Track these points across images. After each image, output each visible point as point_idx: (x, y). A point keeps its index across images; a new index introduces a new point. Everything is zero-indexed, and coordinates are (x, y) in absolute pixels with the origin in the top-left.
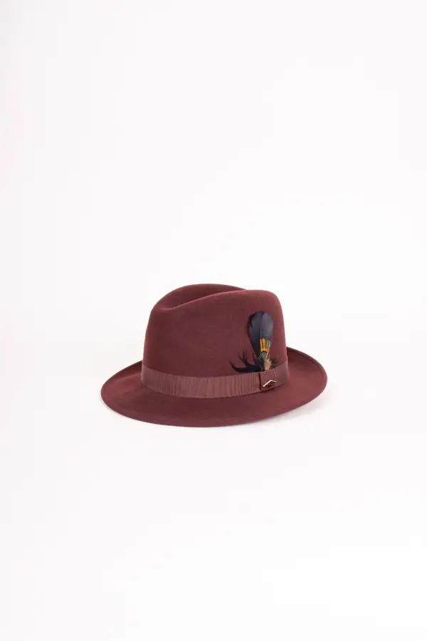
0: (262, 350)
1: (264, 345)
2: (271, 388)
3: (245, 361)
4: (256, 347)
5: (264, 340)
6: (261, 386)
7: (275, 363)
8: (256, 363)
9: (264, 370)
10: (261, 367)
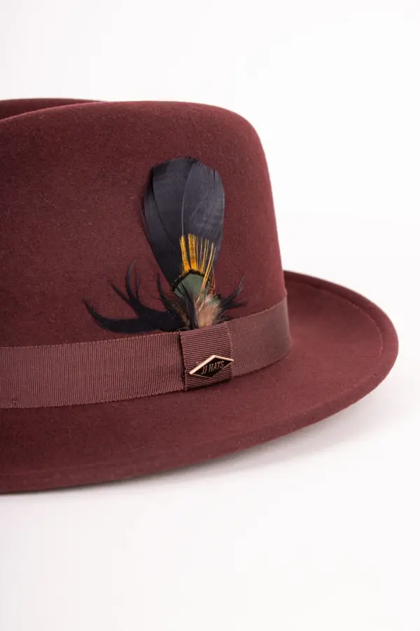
0: (187, 268)
1: (193, 254)
2: (215, 378)
3: (133, 301)
4: (168, 259)
5: (192, 240)
6: (184, 374)
7: (230, 307)
8: (167, 304)
9: (193, 326)
10: (185, 319)
